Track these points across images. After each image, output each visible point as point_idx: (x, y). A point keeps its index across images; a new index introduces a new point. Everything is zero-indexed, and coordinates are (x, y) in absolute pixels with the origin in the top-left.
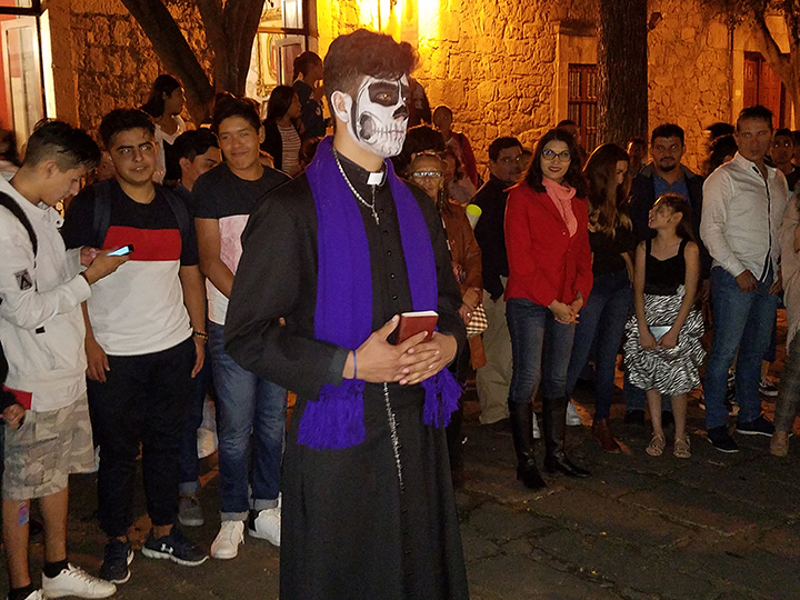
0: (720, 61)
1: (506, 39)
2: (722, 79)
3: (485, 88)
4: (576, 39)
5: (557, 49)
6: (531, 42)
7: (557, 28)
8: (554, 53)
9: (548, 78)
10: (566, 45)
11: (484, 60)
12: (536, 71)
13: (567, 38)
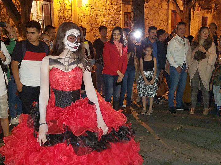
0: (165, 12)
1: (107, 5)
2: (165, 17)
3: (101, 18)
4: (126, 5)
6: (114, 6)
7: (121, 2)
8: (120, 9)
9: (119, 16)
10: (124, 7)
11: (101, 10)
12: (115, 14)
13: (124, 5)
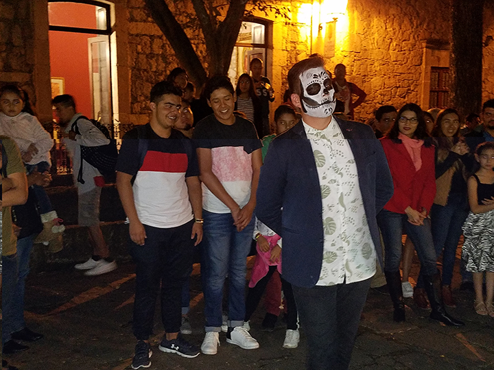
1: (391, 51)
3: (376, 81)
4: (436, 52)
5: (424, 58)
6: (407, 52)
7: (424, 45)
8: (422, 60)
9: (417, 75)
10: (430, 56)
11: (376, 64)
12: (410, 71)
13: (430, 51)
